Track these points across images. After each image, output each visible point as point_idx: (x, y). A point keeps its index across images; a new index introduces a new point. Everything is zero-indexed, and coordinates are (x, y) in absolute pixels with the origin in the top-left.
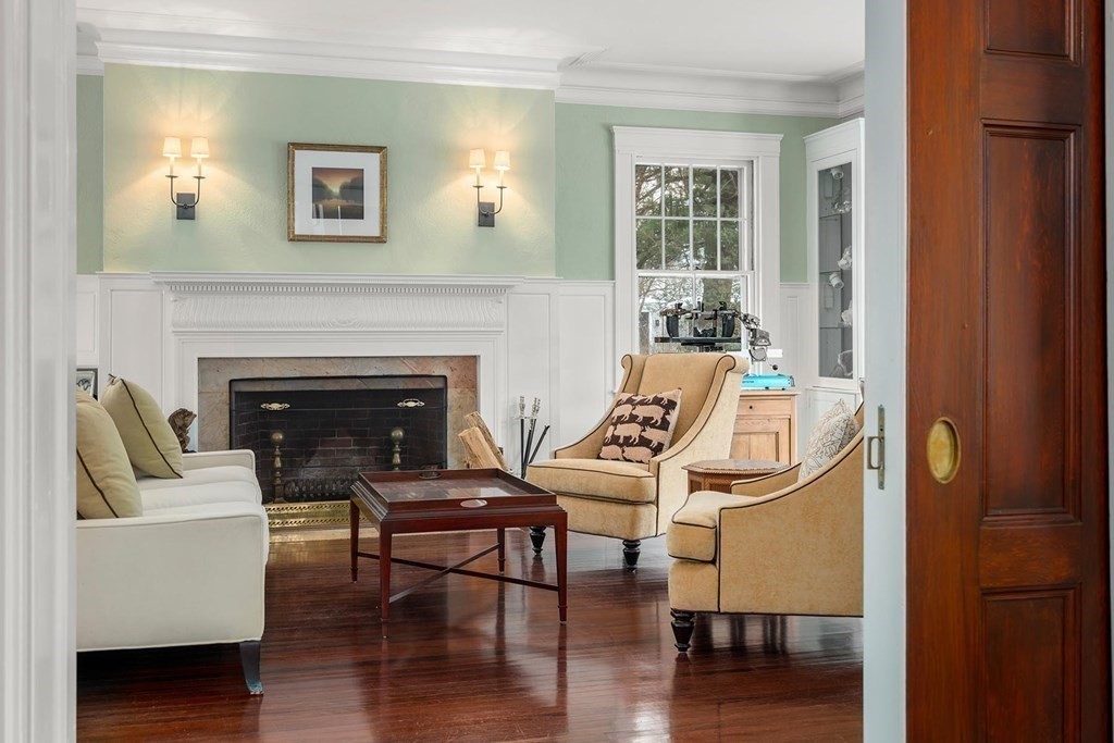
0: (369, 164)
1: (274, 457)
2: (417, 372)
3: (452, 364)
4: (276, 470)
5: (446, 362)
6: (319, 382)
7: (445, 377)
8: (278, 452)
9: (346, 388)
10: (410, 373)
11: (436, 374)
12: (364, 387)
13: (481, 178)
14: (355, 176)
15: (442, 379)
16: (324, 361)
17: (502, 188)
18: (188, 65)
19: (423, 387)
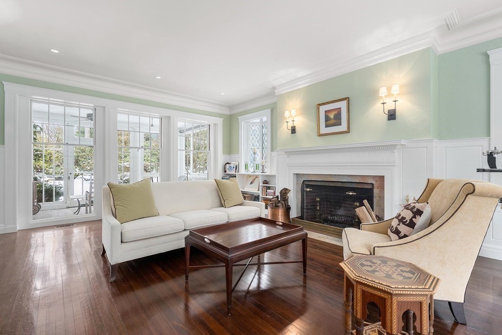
0: (343, 105)
1: (317, 206)
2: (362, 181)
3: (376, 179)
4: (317, 210)
5: (373, 178)
6: (328, 183)
7: (373, 184)
8: (318, 204)
9: (336, 185)
10: (359, 181)
11: (369, 182)
12: (342, 186)
13: (384, 100)
14: (338, 111)
15: (372, 185)
16: (329, 176)
17: (395, 101)
18: (293, 89)
19: (364, 187)
